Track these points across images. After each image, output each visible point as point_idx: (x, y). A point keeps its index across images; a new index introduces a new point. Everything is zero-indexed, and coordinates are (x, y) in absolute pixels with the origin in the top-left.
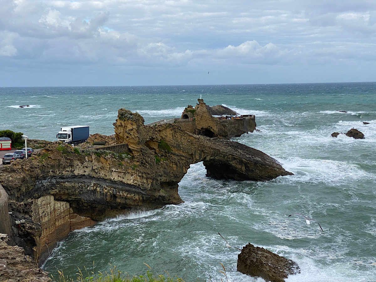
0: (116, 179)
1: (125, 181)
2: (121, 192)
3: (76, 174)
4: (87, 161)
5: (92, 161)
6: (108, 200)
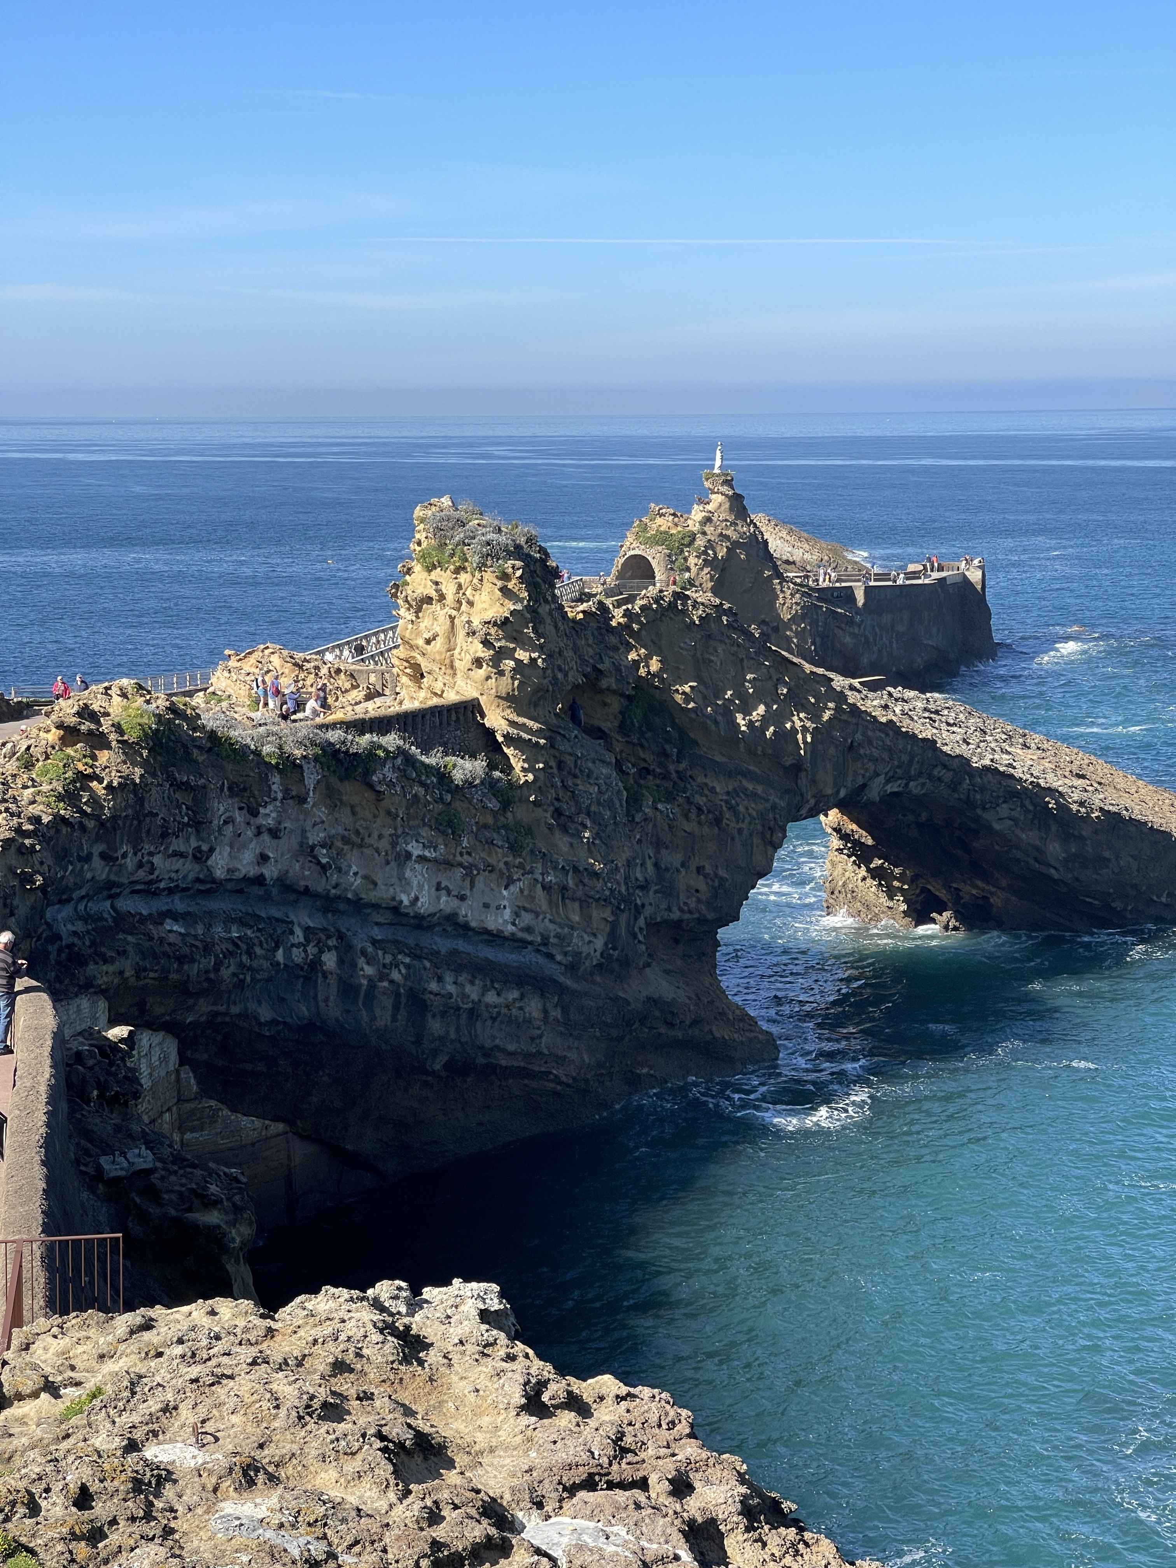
0: (426, 904)
1: (470, 913)
2: (449, 978)
3: (220, 873)
4: (280, 796)
5: (302, 800)
6: (380, 1023)
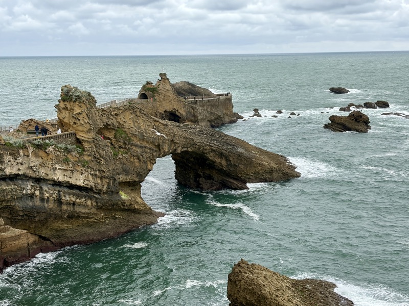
0: (61, 179)
1: (73, 181)
2: (67, 196)
3: (8, 173)
4: (22, 155)
5: (28, 156)
6: (50, 207)
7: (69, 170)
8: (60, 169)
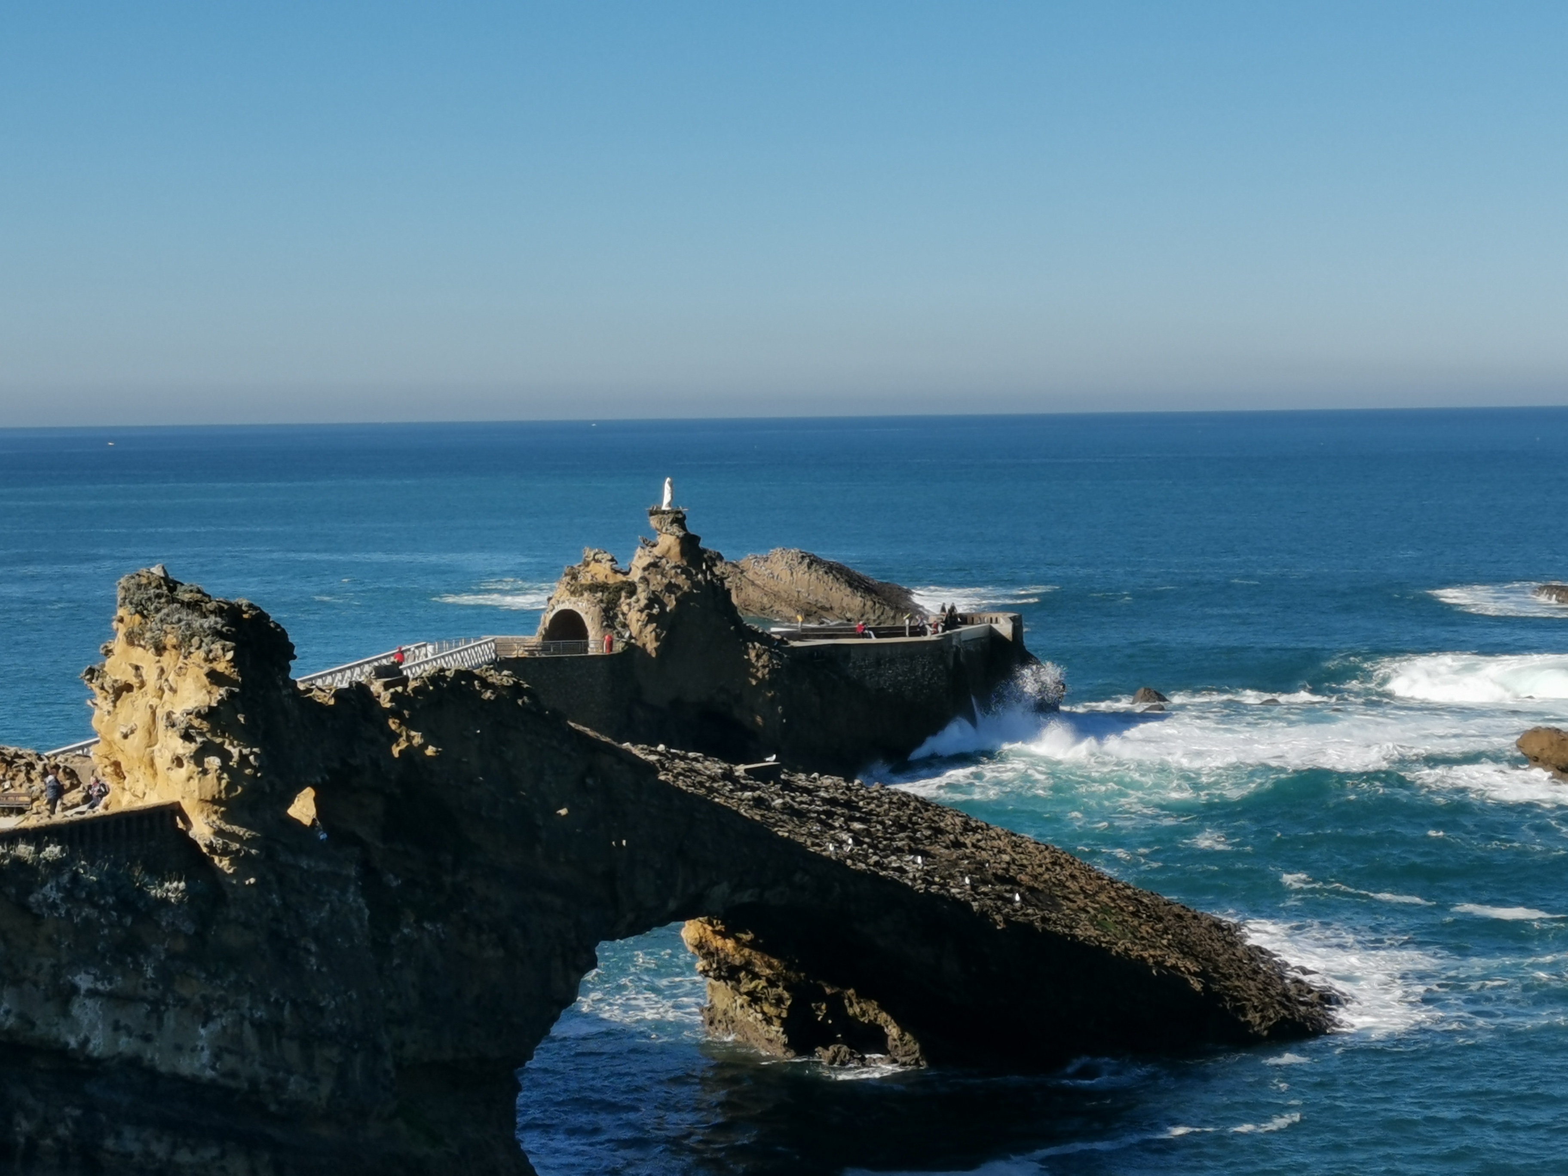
1: (157, 1056)
2: (130, 1133)
7: (144, 999)
8: (93, 993)
